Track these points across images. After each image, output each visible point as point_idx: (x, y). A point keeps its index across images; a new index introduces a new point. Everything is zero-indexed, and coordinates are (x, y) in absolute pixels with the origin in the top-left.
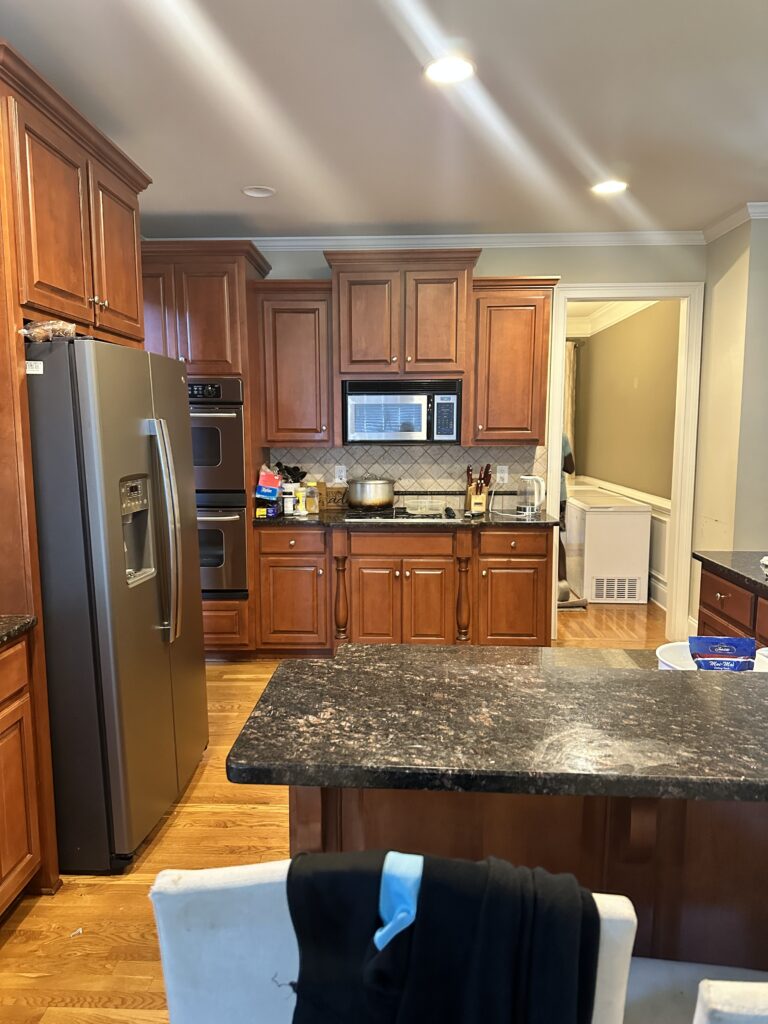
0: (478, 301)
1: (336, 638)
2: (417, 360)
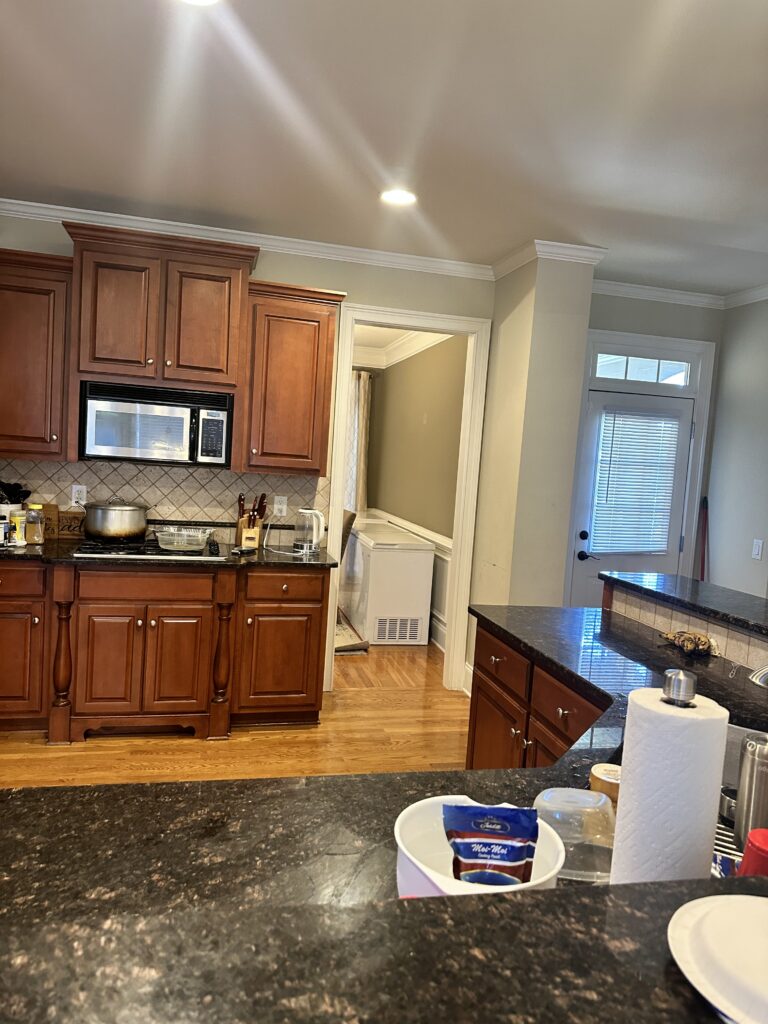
0: (255, 307)
1: (54, 705)
2: (179, 366)
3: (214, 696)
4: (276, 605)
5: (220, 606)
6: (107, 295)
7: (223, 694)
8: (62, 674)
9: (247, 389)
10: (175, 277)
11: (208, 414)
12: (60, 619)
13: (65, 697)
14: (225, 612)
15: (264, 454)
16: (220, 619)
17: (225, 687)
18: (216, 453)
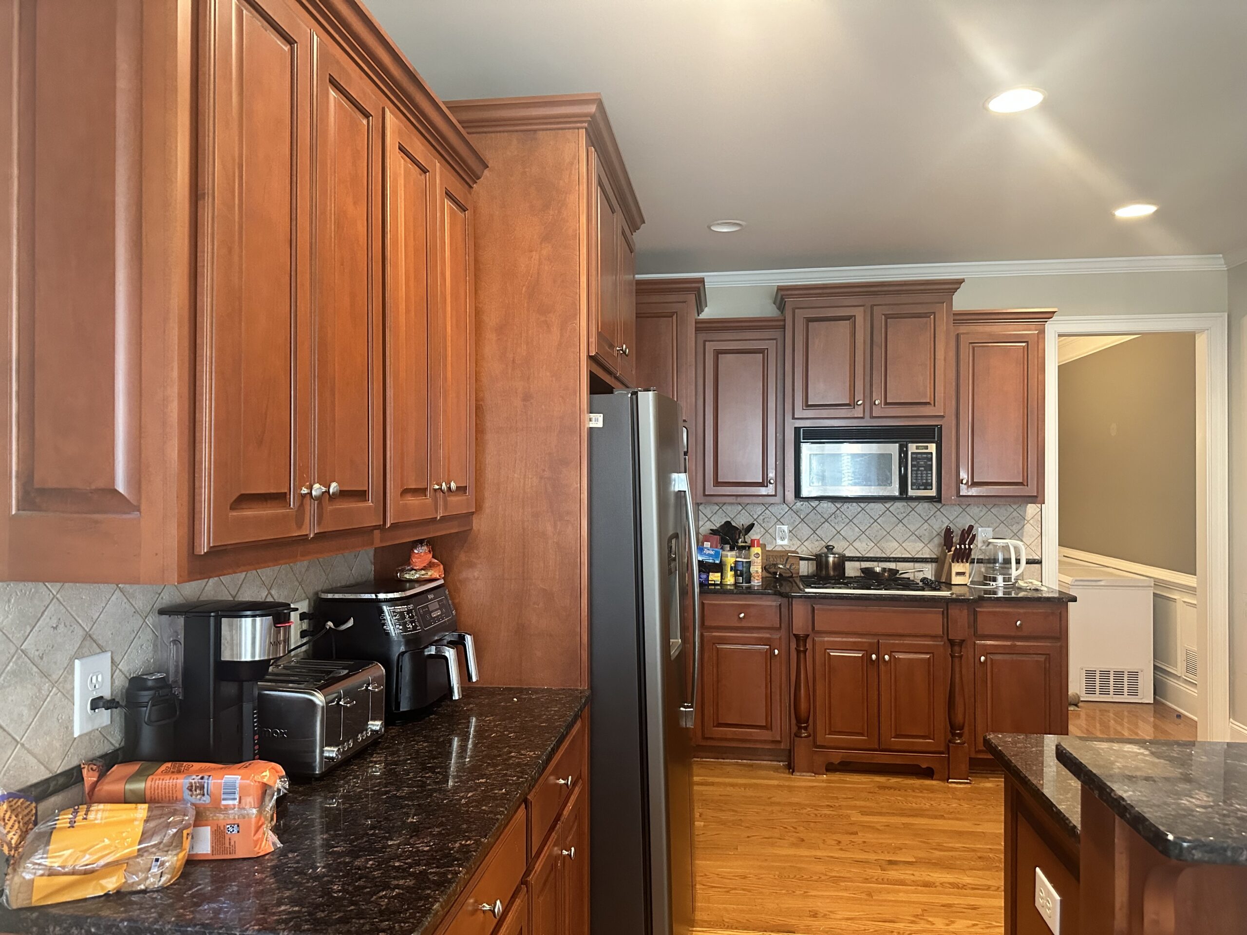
0: (958, 336)
1: (798, 735)
2: (886, 403)
3: (950, 736)
4: (1009, 643)
5: (952, 643)
6: (816, 345)
7: (960, 736)
8: (803, 705)
9: (954, 417)
10: (879, 321)
11: (917, 448)
12: (798, 652)
13: (806, 728)
14: (957, 648)
15: (975, 484)
16: (952, 657)
17: (961, 728)
18: (927, 486)
